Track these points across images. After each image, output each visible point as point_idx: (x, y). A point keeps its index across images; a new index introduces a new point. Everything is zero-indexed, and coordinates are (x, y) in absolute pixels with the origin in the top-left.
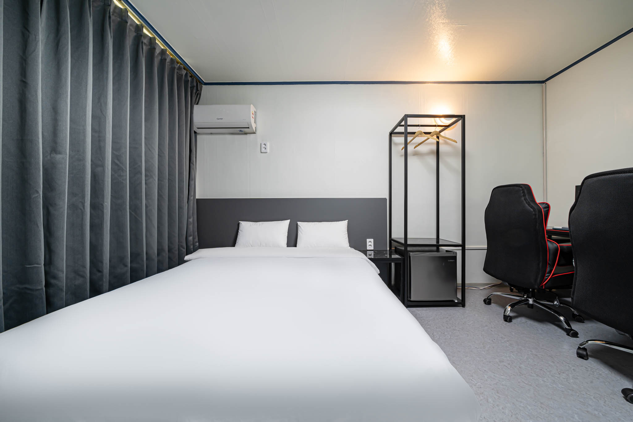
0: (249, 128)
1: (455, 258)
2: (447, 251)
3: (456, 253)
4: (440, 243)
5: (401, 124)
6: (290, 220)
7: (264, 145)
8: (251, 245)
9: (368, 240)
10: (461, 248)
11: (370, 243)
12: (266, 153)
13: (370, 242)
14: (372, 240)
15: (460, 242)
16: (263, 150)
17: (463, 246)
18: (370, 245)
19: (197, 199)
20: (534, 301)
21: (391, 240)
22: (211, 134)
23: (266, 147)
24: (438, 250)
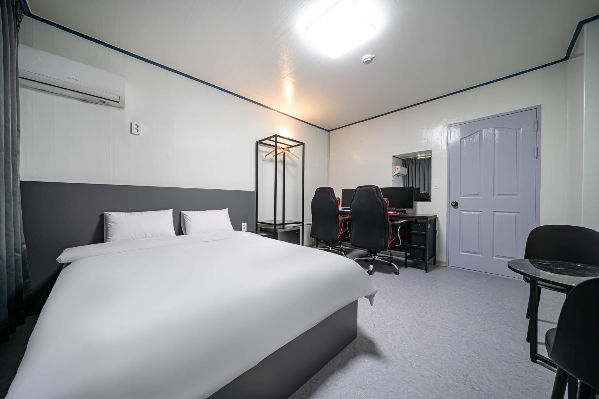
0: (119, 102)
1: (299, 230)
2: (294, 227)
3: (300, 227)
4: (285, 223)
5: (270, 139)
6: (172, 209)
7: (136, 126)
8: (132, 237)
9: (243, 224)
10: (301, 224)
11: (244, 227)
12: (139, 135)
13: (244, 225)
14: (246, 224)
15: (301, 221)
16: (134, 131)
17: (303, 223)
18: (244, 228)
19: (21, 181)
20: (332, 248)
21: (257, 222)
22: (43, 91)
23: (138, 128)
24: (283, 228)
